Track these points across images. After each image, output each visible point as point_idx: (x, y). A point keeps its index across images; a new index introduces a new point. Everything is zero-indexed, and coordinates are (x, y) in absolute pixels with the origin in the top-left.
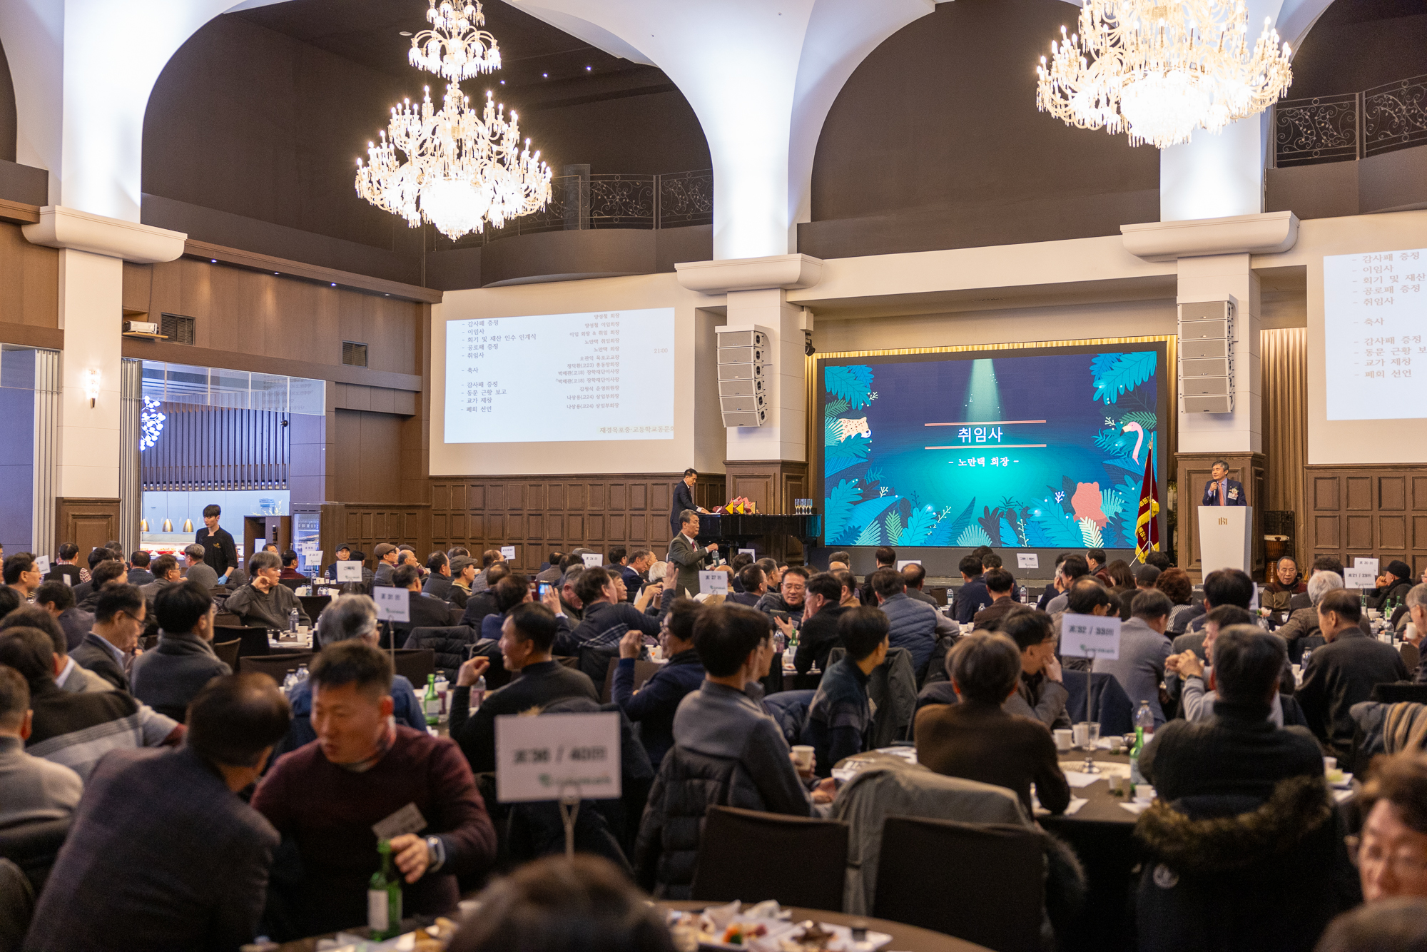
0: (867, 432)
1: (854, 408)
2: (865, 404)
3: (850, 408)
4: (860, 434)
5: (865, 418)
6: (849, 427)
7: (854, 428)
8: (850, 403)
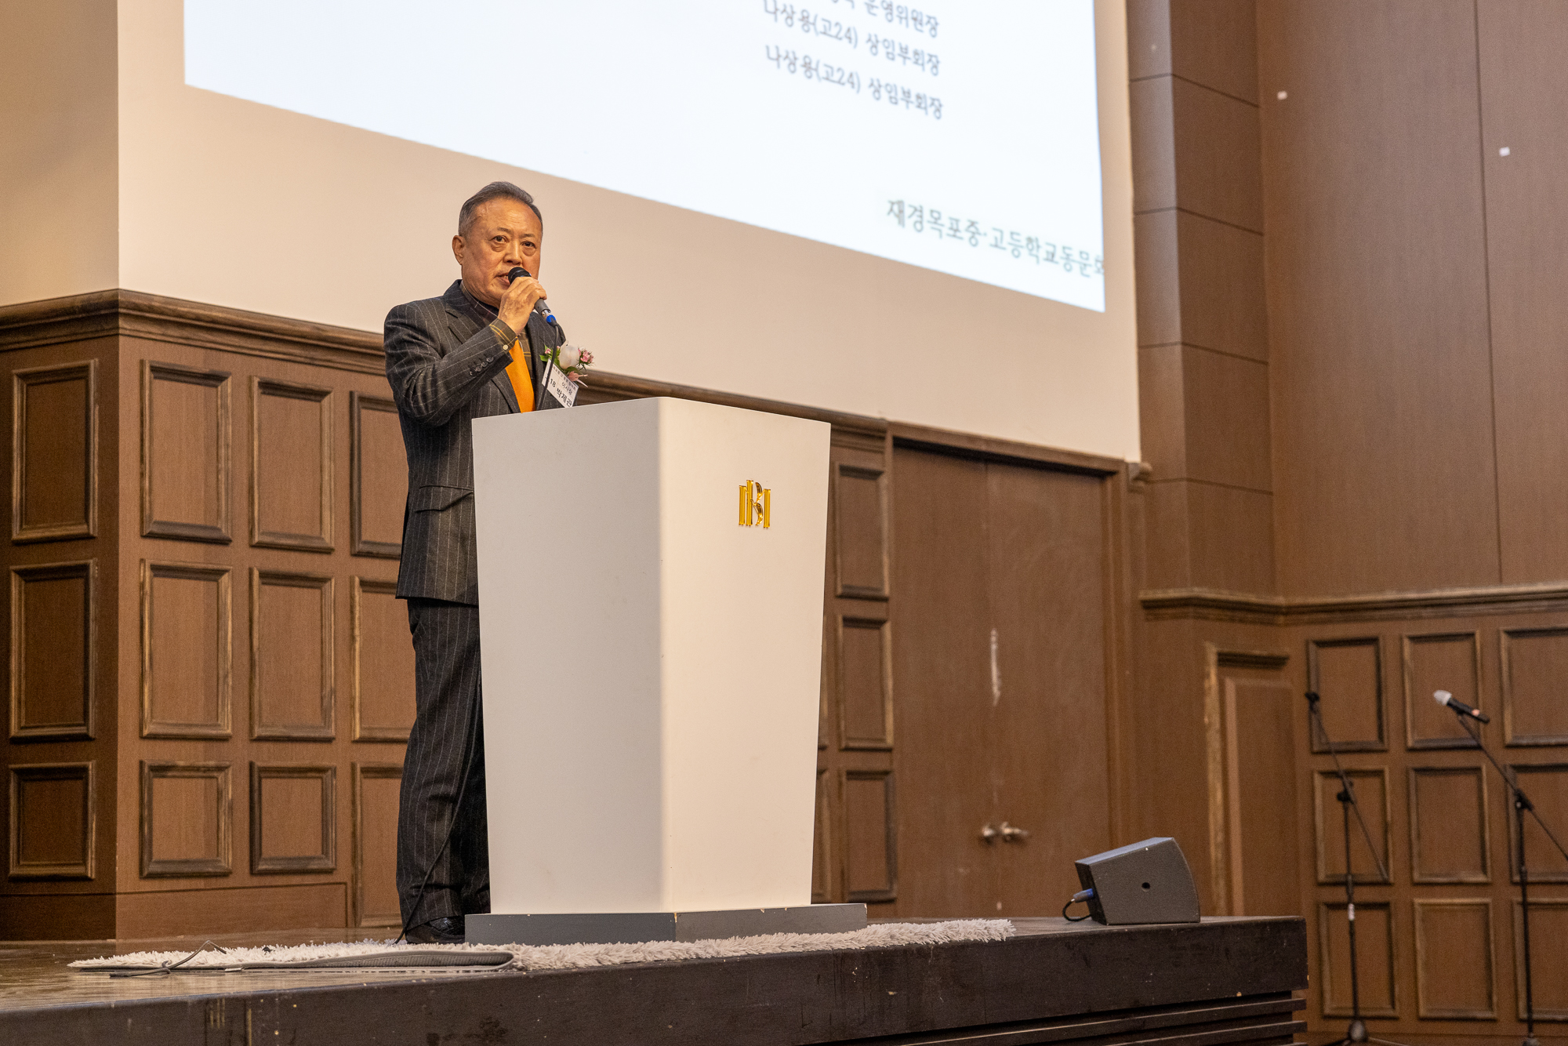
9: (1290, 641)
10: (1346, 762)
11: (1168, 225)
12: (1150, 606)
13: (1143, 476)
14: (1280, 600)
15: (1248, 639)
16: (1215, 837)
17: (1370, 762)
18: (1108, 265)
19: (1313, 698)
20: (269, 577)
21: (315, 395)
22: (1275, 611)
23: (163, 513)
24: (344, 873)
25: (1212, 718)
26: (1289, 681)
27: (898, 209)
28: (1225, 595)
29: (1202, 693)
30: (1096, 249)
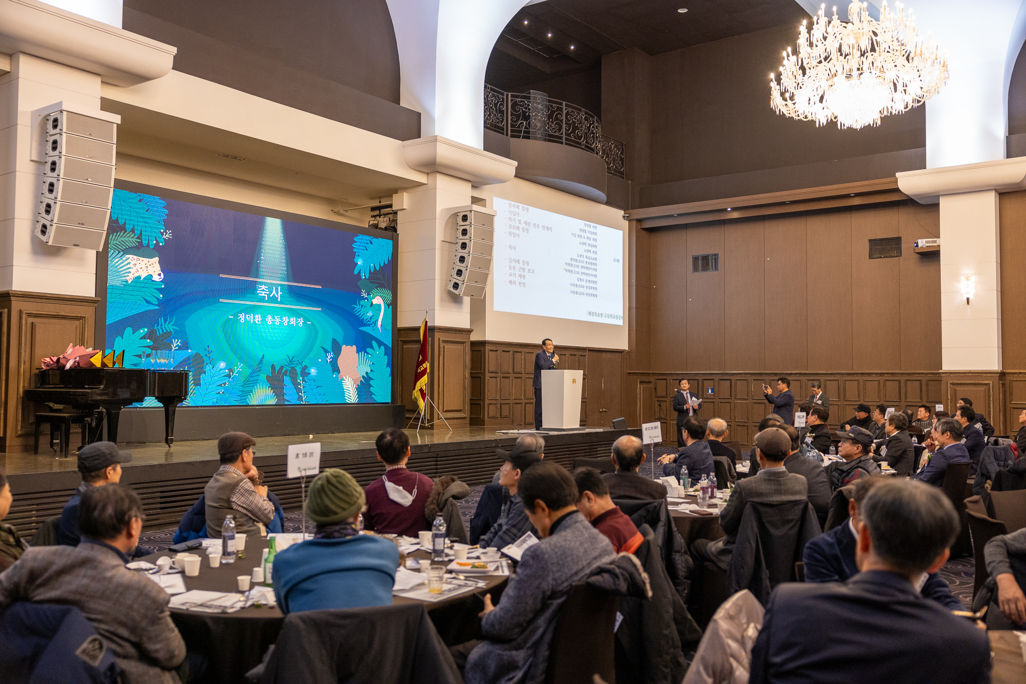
0: (159, 275)
1: (145, 242)
2: (158, 243)
3: (141, 243)
4: (151, 276)
5: (157, 259)
6: (138, 266)
7: (144, 268)
8: (140, 237)
9: (652, 379)
10: (660, 399)
11: (634, 310)
12: (629, 373)
13: (628, 352)
14: (651, 372)
15: (645, 379)
16: (638, 411)
17: (665, 399)
18: (624, 318)
19: (655, 389)
20: (503, 377)
21: (509, 351)
22: (650, 373)
23: (491, 370)
24: (511, 418)
25: (638, 392)
26: (652, 385)
27: (590, 313)
28: (641, 372)
29: (637, 388)
30: (622, 315)
